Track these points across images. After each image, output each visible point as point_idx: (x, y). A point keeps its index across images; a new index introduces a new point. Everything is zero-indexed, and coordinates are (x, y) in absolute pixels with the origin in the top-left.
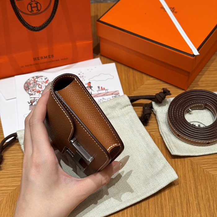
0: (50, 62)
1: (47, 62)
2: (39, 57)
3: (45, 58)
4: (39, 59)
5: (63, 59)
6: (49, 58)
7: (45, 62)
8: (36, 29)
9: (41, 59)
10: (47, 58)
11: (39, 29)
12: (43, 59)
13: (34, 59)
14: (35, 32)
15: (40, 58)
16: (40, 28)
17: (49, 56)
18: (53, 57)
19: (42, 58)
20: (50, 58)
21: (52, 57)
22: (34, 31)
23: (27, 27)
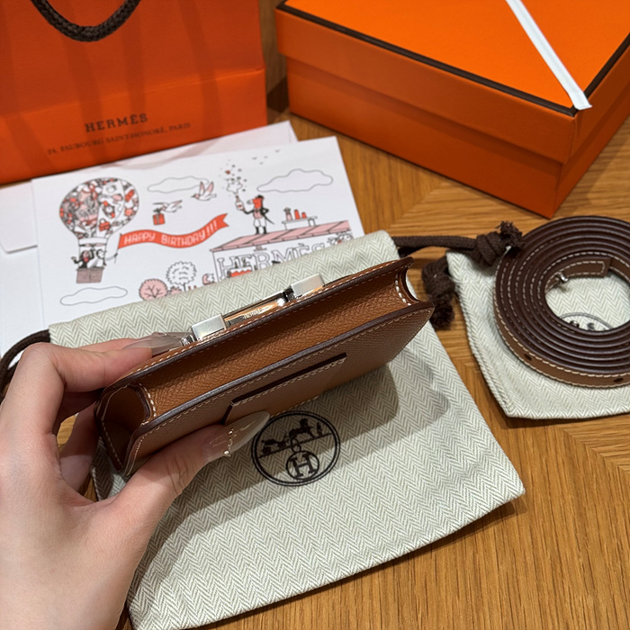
0: (136, 135)
1: (127, 136)
2: (102, 122)
3: (119, 125)
4: (103, 128)
5: (175, 128)
6: (133, 123)
7: (121, 138)
8: (89, 34)
9: (109, 127)
10: (127, 124)
11: (97, 33)
12: (114, 126)
13: (87, 126)
14: (85, 44)
15: (105, 125)
16: (101, 31)
17: (132, 117)
18: (146, 120)
19: (110, 123)
20: (137, 122)
21: (142, 121)
22: (81, 40)
23: (60, 29)
